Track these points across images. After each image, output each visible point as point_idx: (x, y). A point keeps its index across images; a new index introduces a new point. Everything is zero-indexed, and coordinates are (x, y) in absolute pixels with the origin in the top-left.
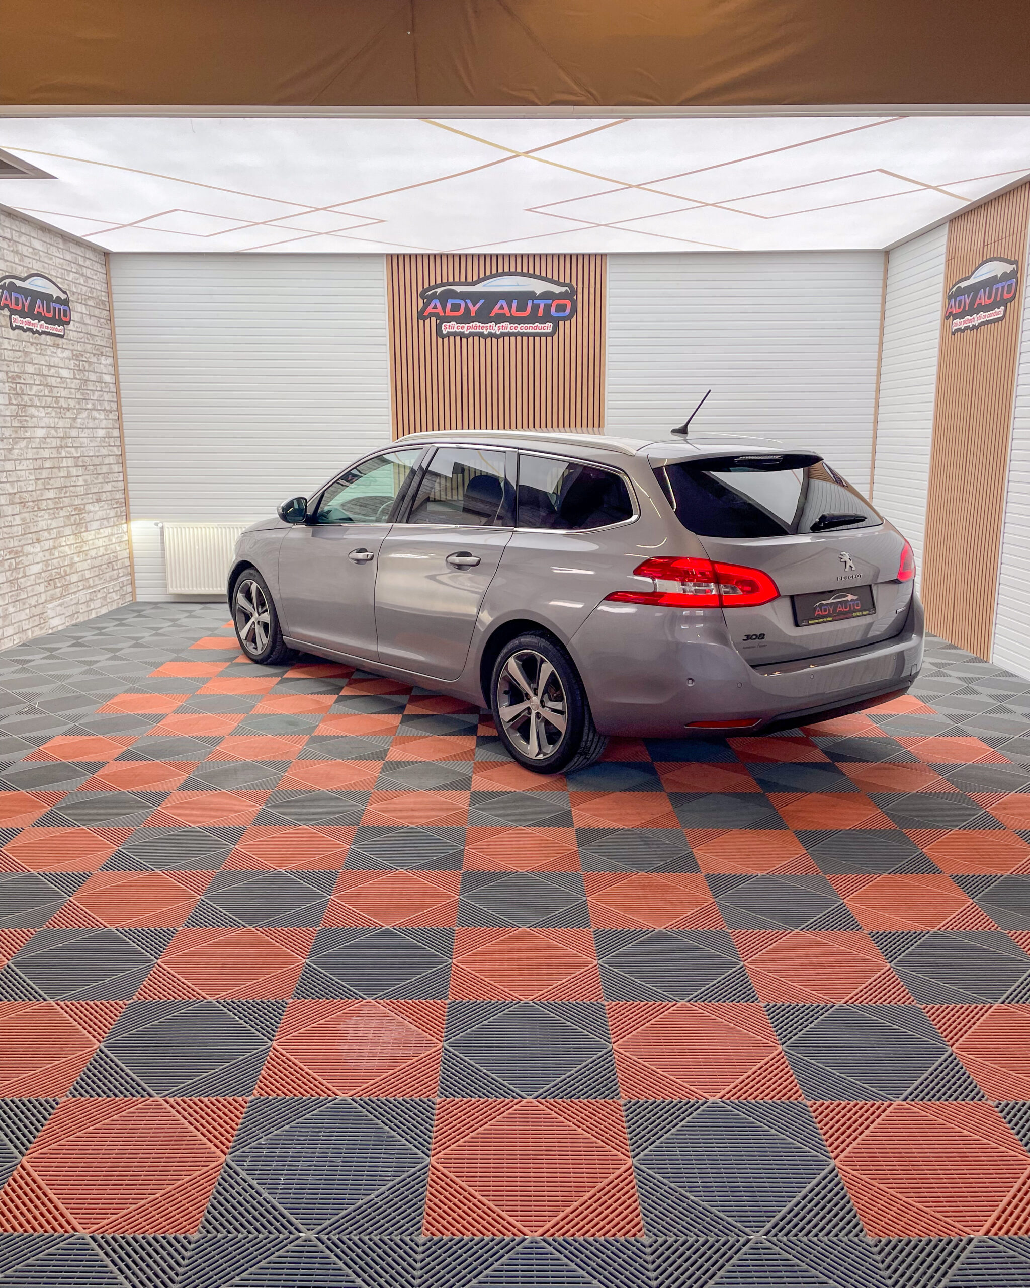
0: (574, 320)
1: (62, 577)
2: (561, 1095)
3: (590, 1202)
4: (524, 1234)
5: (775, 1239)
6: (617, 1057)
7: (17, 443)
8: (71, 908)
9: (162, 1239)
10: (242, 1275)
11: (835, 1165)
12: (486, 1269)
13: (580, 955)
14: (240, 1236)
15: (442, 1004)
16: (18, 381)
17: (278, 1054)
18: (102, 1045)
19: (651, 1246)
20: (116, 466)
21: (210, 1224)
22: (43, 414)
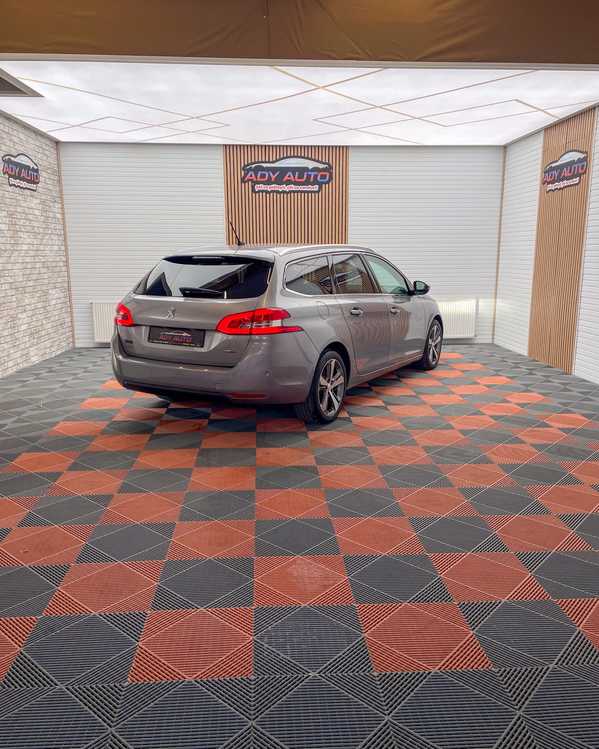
0: (330, 184)
1: (37, 332)
2: (422, 601)
3: (458, 653)
4: (430, 670)
5: (562, 666)
6: (444, 581)
7: (13, 253)
8: (109, 513)
9: (235, 680)
10: (286, 696)
11: (580, 630)
12: (416, 687)
14: (277, 676)
15: (339, 557)
16: (13, 217)
17: (259, 585)
18: (158, 583)
19: (498, 673)
20: (64, 268)
21: (258, 671)
22: (26, 236)
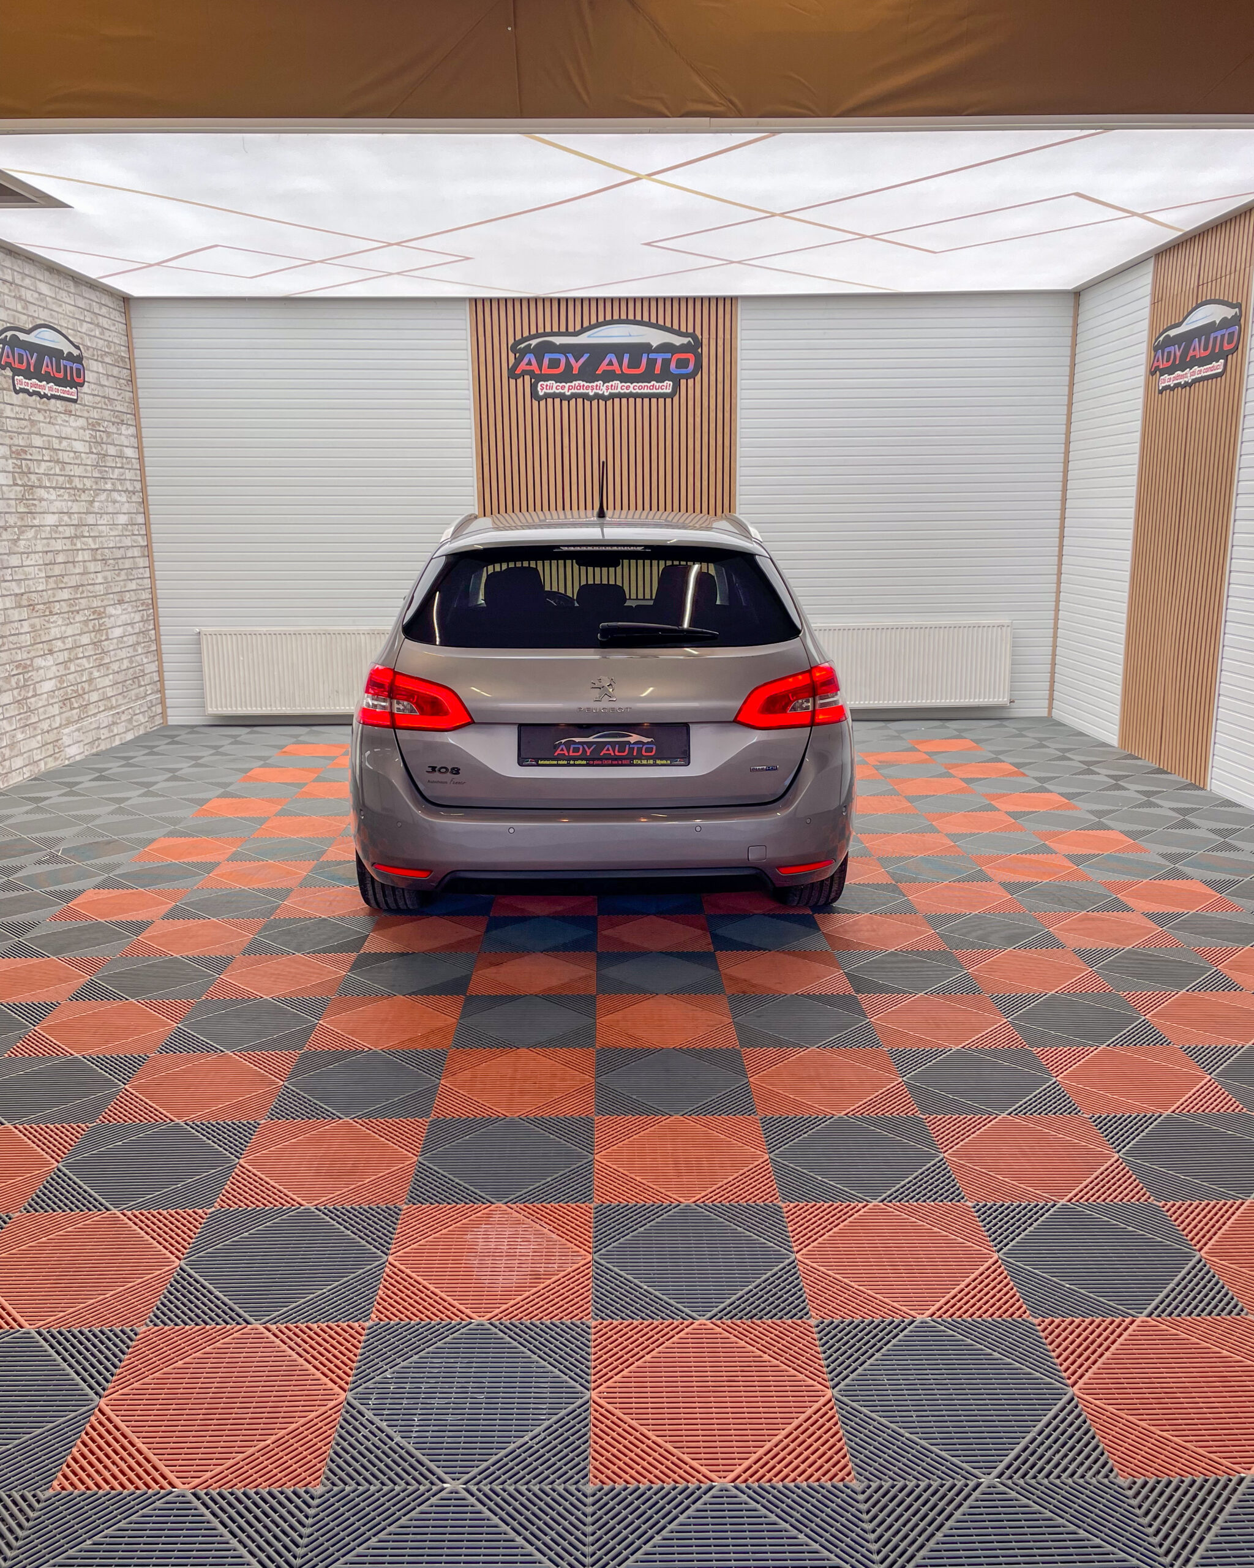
0: (698, 378)
1: (80, 695)
2: (739, 1315)
3: (786, 1441)
4: (712, 1481)
5: (1009, 1482)
6: (801, 1268)
7: (23, 532)
8: (128, 1098)
9: (279, 1495)
10: (379, 1535)
11: (1074, 1394)
12: (670, 1523)
13: (747, 1147)
14: (372, 1488)
15: (587, 1209)
16: (24, 456)
17: (396, 1270)
18: (182, 1263)
19: (863, 1492)
20: (141, 560)
21: (335, 1475)
22: (54, 497)
